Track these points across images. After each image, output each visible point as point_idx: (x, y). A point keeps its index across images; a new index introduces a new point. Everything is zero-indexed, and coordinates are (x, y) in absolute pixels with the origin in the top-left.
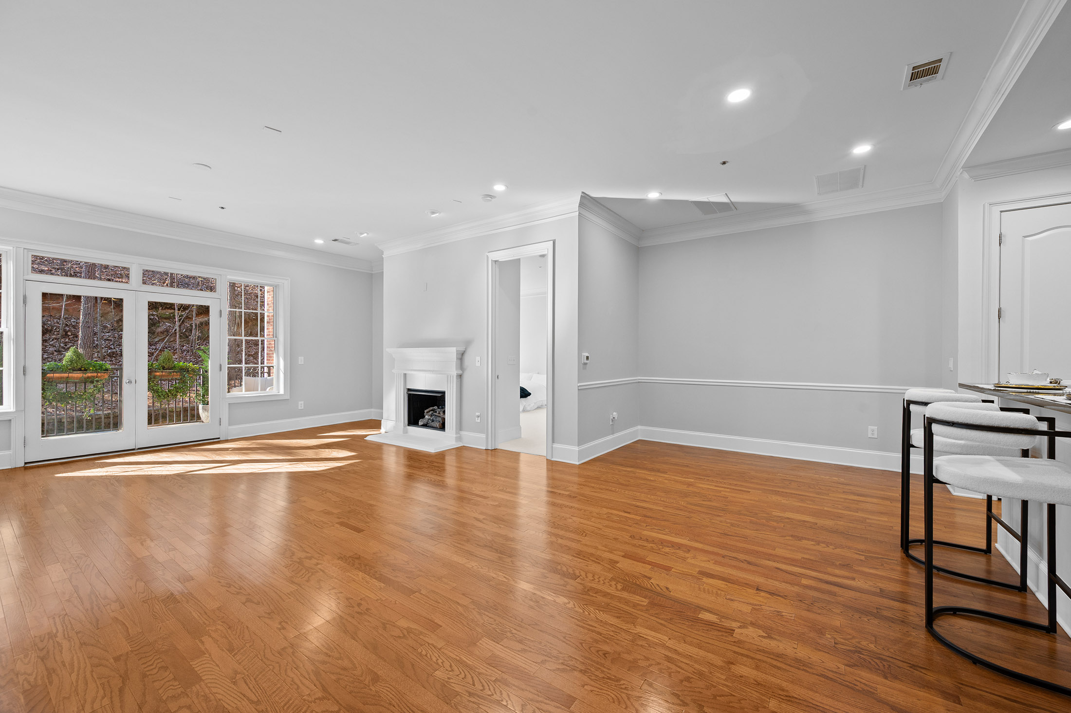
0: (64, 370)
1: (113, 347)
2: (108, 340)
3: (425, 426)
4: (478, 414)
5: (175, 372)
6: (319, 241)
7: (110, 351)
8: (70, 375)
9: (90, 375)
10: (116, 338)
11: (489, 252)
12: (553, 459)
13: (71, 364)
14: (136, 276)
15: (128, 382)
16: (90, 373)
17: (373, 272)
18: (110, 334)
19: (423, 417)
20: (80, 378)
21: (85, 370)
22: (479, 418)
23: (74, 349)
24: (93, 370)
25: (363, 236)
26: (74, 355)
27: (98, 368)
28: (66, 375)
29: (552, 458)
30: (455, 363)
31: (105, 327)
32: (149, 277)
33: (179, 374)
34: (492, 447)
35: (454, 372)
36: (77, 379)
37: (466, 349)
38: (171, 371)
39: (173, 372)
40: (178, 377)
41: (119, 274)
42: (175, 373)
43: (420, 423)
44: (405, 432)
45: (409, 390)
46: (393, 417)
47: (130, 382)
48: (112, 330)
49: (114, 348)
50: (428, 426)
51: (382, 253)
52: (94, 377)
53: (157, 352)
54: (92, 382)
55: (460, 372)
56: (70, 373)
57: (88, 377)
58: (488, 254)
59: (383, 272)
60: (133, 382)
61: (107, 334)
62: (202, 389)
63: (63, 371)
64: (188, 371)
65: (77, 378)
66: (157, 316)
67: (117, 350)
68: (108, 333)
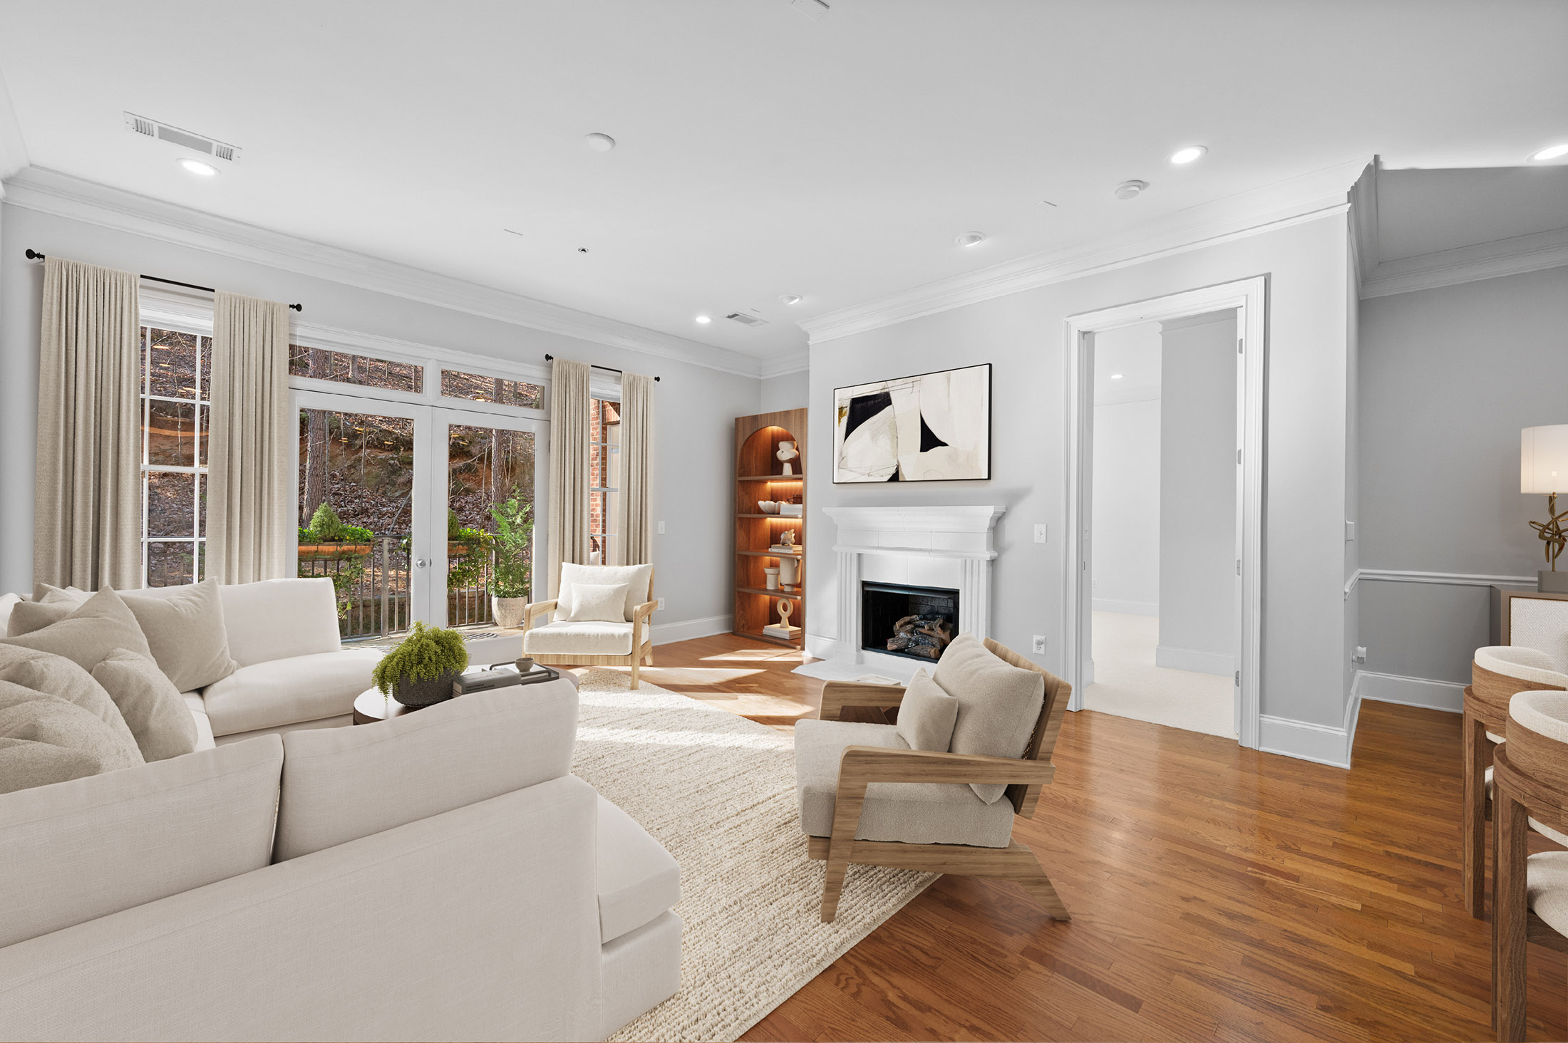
0: (312, 540)
1: (343, 505)
2: (337, 494)
3: (900, 652)
4: (1036, 638)
5: (462, 544)
6: (703, 320)
7: (340, 510)
8: (320, 547)
9: (345, 548)
10: (346, 491)
11: (1069, 317)
12: (1262, 749)
13: (321, 531)
14: (432, 381)
15: (421, 564)
16: (347, 545)
17: (762, 378)
18: (339, 486)
19: (893, 635)
20: (332, 553)
21: (341, 540)
22: (1042, 646)
23: (326, 506)
24: (350, 540)
25: (792, 303)
26: (326, 516)
27: (357, 536)
28: (314, 548)
29: (1260, 745)
30: (985, 535)
31: (334, 476)
32: (456, 384)
33: (465, 547)
34: (1076, 708)
35: (984, 554)
36: (328, 555)
37: (1007, 509)
38: (455, 542)
39: (459, 544)
40: (464, 552)
41: (408, 379)
42: (460, 546)
43: (890, 646)
44: (861, 661)
45: (865, 584)
46: (833, 630)
47: (423, 564)
48: (342, 480)
49: (346, 506)
50: (908, 653)
51: (807, 336)
52: (351, 551)
53: (399, 512)
54: (349, 559)
55: (995, 554)
56: (319, 544)
57: (344, 552)
58: (1068, 319)
59: (809, 371)
60: (428, 563)
61: (336, 486)
62: (496, 571)
63: (310, 542)
64: (479, 543)
65: (329, 553)
66: (398, 460)
67: (349, 508)
68: (337, 484)
